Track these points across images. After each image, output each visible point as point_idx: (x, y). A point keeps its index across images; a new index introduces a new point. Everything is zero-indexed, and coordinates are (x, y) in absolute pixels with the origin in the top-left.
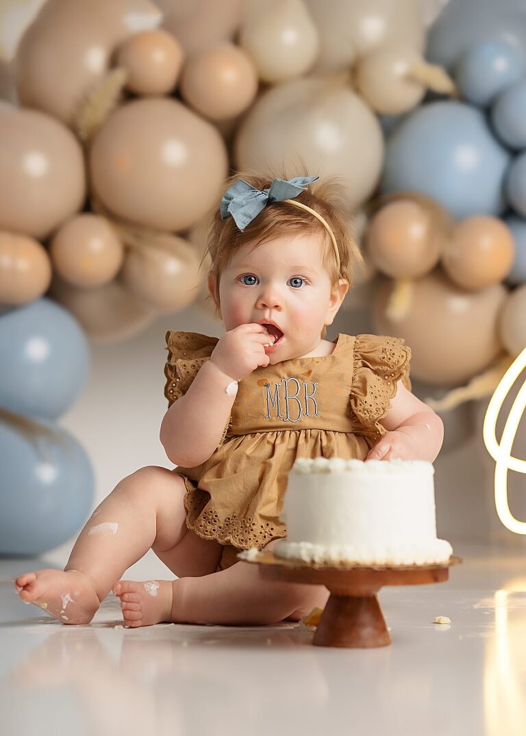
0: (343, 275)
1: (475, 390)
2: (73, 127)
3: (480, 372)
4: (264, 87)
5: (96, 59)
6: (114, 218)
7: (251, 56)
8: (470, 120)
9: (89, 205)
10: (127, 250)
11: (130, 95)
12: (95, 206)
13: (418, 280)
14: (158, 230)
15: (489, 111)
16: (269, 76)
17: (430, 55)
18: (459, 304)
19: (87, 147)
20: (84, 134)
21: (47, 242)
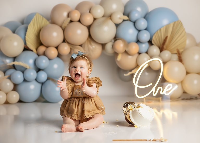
0: (90, 69)
1: (133, 72)
2: (61, 27)
3: (134, 69)
4: (95, 19)
5: (65, 14)
6: (68, 43)
7: (92, 15)
8: (131, 24)
9: (64, 41)
10: (71, 49)
11: (71, 21)
12: (65, 41)
13: (122, 53)
14: (76, 45)
15: (134, 23)
16: (95, 18)
17: (124, 14)
18: (130, 57)
19: (64, 30)
20: (63, 28)
21: (57, 48)
